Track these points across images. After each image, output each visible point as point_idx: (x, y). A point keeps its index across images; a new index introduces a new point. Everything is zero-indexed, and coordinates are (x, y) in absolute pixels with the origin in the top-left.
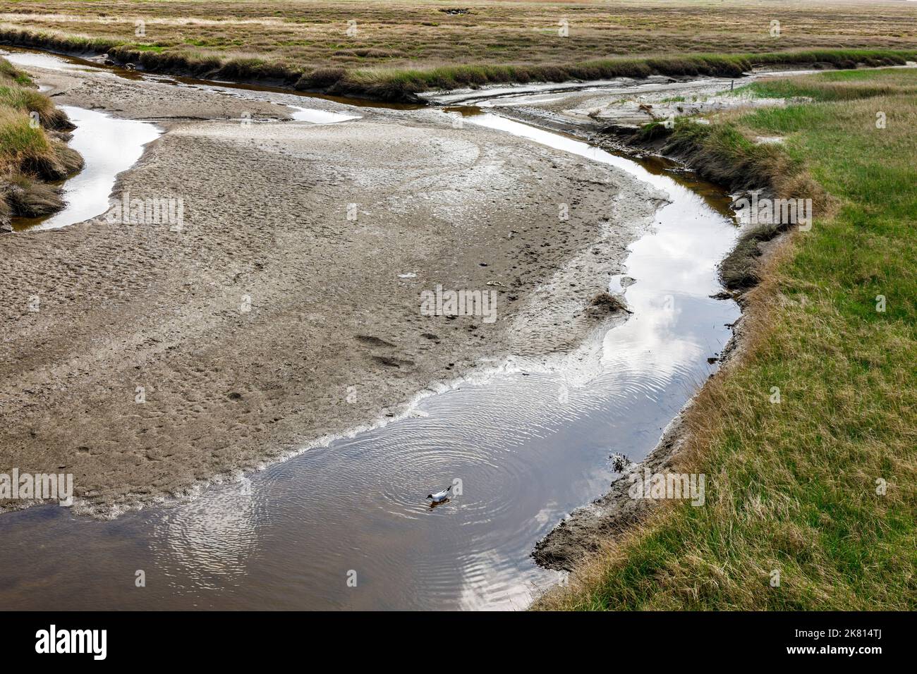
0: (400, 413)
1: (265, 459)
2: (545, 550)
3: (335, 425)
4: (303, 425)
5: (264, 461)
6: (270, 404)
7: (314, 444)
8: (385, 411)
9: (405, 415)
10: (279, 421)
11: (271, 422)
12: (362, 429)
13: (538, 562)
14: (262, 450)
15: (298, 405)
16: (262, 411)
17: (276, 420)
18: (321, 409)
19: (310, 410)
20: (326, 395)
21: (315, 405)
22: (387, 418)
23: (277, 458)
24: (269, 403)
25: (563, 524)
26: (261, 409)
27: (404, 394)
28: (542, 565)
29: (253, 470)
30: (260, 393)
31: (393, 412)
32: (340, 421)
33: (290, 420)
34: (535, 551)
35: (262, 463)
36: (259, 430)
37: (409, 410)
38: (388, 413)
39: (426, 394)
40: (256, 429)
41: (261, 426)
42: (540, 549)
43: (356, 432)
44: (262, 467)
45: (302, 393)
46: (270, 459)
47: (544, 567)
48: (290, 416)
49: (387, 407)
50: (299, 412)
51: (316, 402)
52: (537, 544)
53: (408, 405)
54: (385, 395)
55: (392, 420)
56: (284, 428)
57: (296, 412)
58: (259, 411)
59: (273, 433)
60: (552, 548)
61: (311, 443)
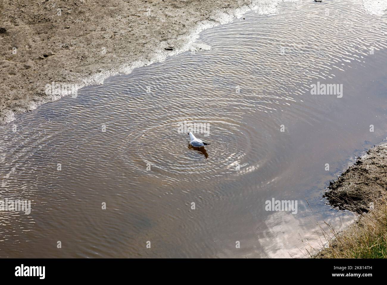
0: (180, 47)
1: (37, 98)
2: (340, 189)
3: (110, 61)
4: (74, 60)
5: (35, 101)
6: (39, 39)
7: (87, 81)
8: (164, 45)
9: (185, 48)
10: (50, 57)
11: (40, 58)
12: (139, 64)
13: (333, 202)
14: (32, 89)
15: (69, 40)
16: (30, 47)
17: (46, 56)
18: (94, 43)
19: (82, 45)
20: (99, 28)
21: (87, 40)
22: (166, 52)
23: (48, 97)
24: (37, 38)
25: (359, 163)
26: (29, 45)
27: (184, 26)
28: (336, 206)
29: (24, 110)
30: (27, 27)
31: (172, 46)
32: (114, 56)
33: (61, 56)
34: (328, 191)
35: (33, 102)
36: (28, 67)
37: (190, 42)
38: (167, 46)
39: (207, 25)
40: (25, 66)
41: (30, 63)
42: (334, 189)
43: (133, 67)
44: (33, 107)
45: (72, 26)
46: (41, 98)
47: (338, 207)
48: (61, 51)
49: (165, 40)
50: (70, 48)
51: (88, 36)
52: (331, 184)
53: (188, 37)
54: (163, 27)
55: (171, 54)
56: (56, 65)
57: (67, 47)
58: (27, 46)
59: (43, 71)
60: (348, 188)
61: (85, 81)
